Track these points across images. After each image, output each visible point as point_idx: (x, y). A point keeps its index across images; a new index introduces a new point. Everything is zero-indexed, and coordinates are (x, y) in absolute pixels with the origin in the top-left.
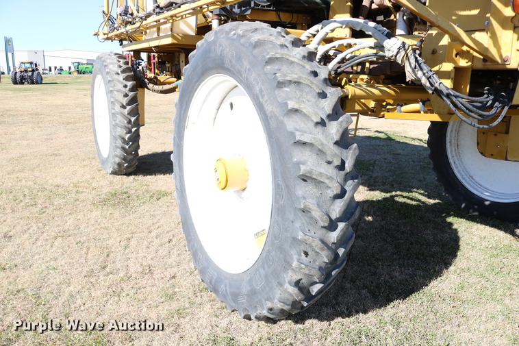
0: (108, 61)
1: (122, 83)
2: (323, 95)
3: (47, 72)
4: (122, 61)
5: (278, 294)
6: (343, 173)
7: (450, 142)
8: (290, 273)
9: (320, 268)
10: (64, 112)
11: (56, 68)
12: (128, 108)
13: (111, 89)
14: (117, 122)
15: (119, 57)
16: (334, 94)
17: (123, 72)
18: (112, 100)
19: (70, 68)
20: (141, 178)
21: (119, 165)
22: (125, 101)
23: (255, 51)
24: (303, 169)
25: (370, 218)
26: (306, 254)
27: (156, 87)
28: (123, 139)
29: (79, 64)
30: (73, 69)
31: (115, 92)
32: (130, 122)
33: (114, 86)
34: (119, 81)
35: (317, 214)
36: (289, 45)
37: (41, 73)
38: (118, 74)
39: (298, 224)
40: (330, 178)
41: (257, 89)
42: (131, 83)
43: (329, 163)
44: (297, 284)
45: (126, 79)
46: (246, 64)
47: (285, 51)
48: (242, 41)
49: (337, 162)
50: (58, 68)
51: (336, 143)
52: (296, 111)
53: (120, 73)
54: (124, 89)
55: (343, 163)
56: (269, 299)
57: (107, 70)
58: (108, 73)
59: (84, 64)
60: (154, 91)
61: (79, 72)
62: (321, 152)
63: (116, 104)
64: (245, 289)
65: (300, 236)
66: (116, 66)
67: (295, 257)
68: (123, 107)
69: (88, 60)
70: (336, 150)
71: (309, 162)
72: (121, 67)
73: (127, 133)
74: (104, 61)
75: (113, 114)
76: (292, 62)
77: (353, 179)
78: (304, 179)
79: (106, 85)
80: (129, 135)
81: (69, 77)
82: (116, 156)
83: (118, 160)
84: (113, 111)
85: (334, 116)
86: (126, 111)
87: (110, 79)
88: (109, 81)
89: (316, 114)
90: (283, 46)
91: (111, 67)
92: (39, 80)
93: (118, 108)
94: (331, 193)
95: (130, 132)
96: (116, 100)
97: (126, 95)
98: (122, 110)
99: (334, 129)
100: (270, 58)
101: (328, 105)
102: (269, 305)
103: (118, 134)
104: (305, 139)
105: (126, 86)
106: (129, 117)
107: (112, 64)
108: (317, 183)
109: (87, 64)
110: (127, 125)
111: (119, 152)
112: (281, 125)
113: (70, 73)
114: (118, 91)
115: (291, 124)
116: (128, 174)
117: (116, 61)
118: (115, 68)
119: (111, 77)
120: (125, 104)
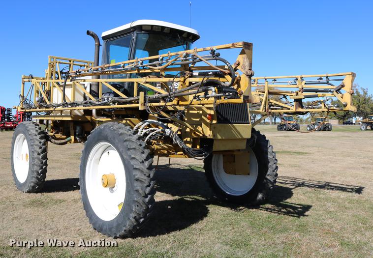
0: (30, 127)
1: (38, 141)
2: (143, 153)
4: (37, 127)
5: (128, 223)
6: (150, 178)
7: (214, 167)
8: (132, 214)
9: (143, 212)
12: (42, 155)
13: (32, 144)
14: (35, 163)
15: (35, 125)
16: (147, 151)
17: (39, 134)
18: (33, 150)
20: (45, 194)
21: (33, 187)
22: (40, 151)
23: (121, 137)
24: (136, 177)
25: (170, 207)
26: (138, 206)
27: (56, 141)
28: (38, 172)
31: (34, 146)
32: (42, 163)
33: (34, 142)
34: (37, 140)
35: (141, 191)
36: (132, 135)
38: (36, 135)
39: (135, 195)
40: (145, 180)
41: (121, 150)
42: (43, 140)
43: (145, 175)
44: (135, 218)
45: (41, 138)
46: (117, 141)
47: (130, 137)
48: (116, 132)
49: (147, 175)
51: (147, 169)
52: (134, 158)
54: (39, 144)
55: (150, 175)
56: (125, 226)
57: (29, 133)
58: (30, 135)
60: (55, 143)
62: (142, 172)
63: (35, 152)
64: (115, 225)
65: (136, 199)
67: (134, 207)
68: (39, 154)
70: (147, 171)
71: (138, 175)
72: (37, 131)
73: (40, 169)
74: (27, 127)
75: (33, 158)
76: (133, 141)
77: (153, 180)
78: (137, 180)
82: (32, 182)
83: (32, 184)
84: (33, 157)
85: (147, 159)
86: (40, 157)
88: (31, 139)
89: (141, 159)
90: (130, 135)
91: (31, 131)
93: (36, 155)
94: (146, 185)
95: (42, 168)
96: (35, 150)
97: (41, 148)
98: (38, 156)
99: (147, 164)
100: (125, 140)
101: (144, 156)
102: (124, 228)
103: (35, 169)
104: (137, 167)
105: (40, 143)
106: (42, 160)
107: (32, 129)
108: (141, 181)
110: (40, 164)
111: (34, 180)
112: (129, 162)
115: (132, 162)
116: (37, 192)
117: (34, 127)
118: (34, 132)
119: (32, 137)
120: (40, 153)
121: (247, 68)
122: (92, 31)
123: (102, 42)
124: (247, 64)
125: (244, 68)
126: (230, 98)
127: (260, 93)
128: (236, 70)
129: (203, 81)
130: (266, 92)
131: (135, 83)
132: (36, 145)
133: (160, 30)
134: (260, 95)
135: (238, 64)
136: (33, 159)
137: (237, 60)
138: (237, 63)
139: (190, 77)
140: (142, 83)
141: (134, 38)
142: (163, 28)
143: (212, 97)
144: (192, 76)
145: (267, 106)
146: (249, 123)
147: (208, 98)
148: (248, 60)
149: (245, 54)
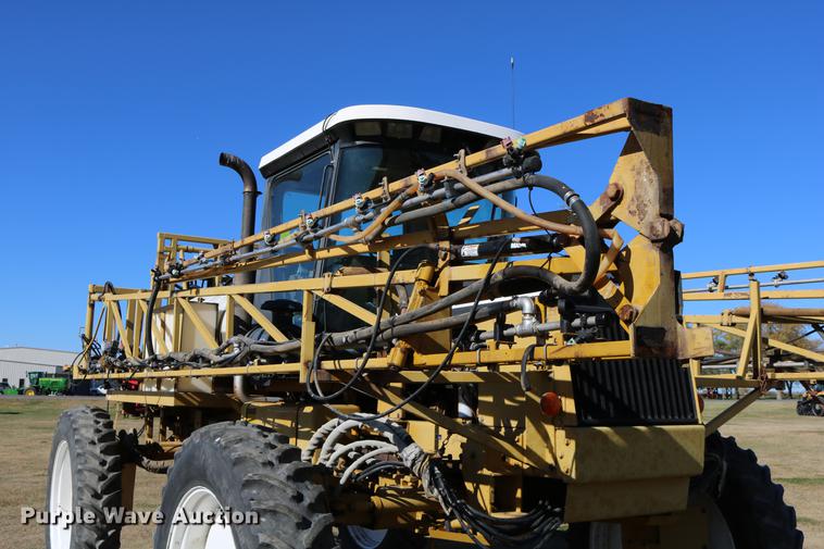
0: (81, 422)
1: (98, 458)
4: (102, 421)
12: (105, 497)
13: (80, 467)
15: (97, 416)
16: (319, 521)
17: (100, 440)
18: (80, 485)
19: (22, 382)
22: (99, 488)
27: (153, 464)
29: (41, 374)
30: (27, 385)
31: (86, 473)
33: (86, 461)
34: (94, 455)
36: (276, 462)
38: (94, 443)
42: (112, 457)
45: (106, 451)
46: (225, 483)
47: (267, 471)
48: (224, 453)
52: (268, 545)
53: (96, 441)
54: (100, 468)
57: (76, 437)
58: (77, 441)
59: (50, 375)
60: (148, 469)
61: (38, 390)
63: (86, 491)
66: (92, 431)
68: (97, 496)
69: (57, 367)
76: (271, 486)
79: (72, 461)
80: (101, 541)
81: (18, 399)
84: (80, 502)
86: (101, 503)
87: (79, 451)
88: (79, 455)
90: (268, 463)
91: (83, 431)
93: (87, 497)
96: (87, 486)
97: (103, 478)
98: (94, 500)
100: (247, 481)
103: (84, 540)
105: (103, 463)
107: (85, 426)
109: (57, 376)
113: (22, 392)
114: (90, 471)
117: (92, 423)
118: (90, 434)
119: (82, 448)
120: (99, 491)
121: (653, 209)
122: (232, 153)
123: (263, 185)
124: (651, 193)
125: (640, 211)
126: (591, 339)
127: (736, 319)
128: (608, 221)
129: (490, 275)
130: (754, 314)
131: (306, 293)
133: (409, 135)
134: (733, 325)
135: (618, 198)
137: (612, 181)
138: (612, 192)
139: (453, 263)
140: (320, 294)
141: (334, 162)
142: (418, 127)
143: (523, 335)
144: (459, 261)
145: (764, 362)
146: (696, 423)
147: (510, 340)
148: (654, 177)
149: (639, 150)
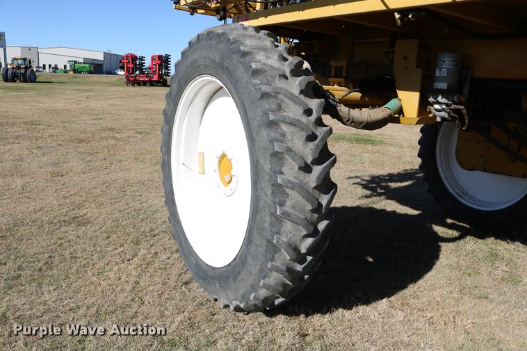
3: (41, 69)
10: (69, 122)
11: (50, 66)
13: (272, 117)
14: (287, 208)
19: (65, 66)
28: (295, 249)
29: (75, 62)
30: (68, 68)
31: (284, 127)
33: (279, 108)
37: (35, 69)
38: (286, 78)
50: (53, 66)
53: (288, 74)
59: (81, 63)
61: (75, 71)
66: (275, 57)
69: (84, 58)
72: (284, 59)
80: (310, 241)
81: (65, 76)
92: (33, 78)
93: (290, 171)
95: (313, 231)
98: (302, 175)
103: (285, 239)
106: (316, 193)
107: (262, 50)
109: (84, 63)
113: (66, 72)
114: (291, 124)
119: (268, 84)
120: (309, 160)
132: (293, 123)
136: (278, 189)
